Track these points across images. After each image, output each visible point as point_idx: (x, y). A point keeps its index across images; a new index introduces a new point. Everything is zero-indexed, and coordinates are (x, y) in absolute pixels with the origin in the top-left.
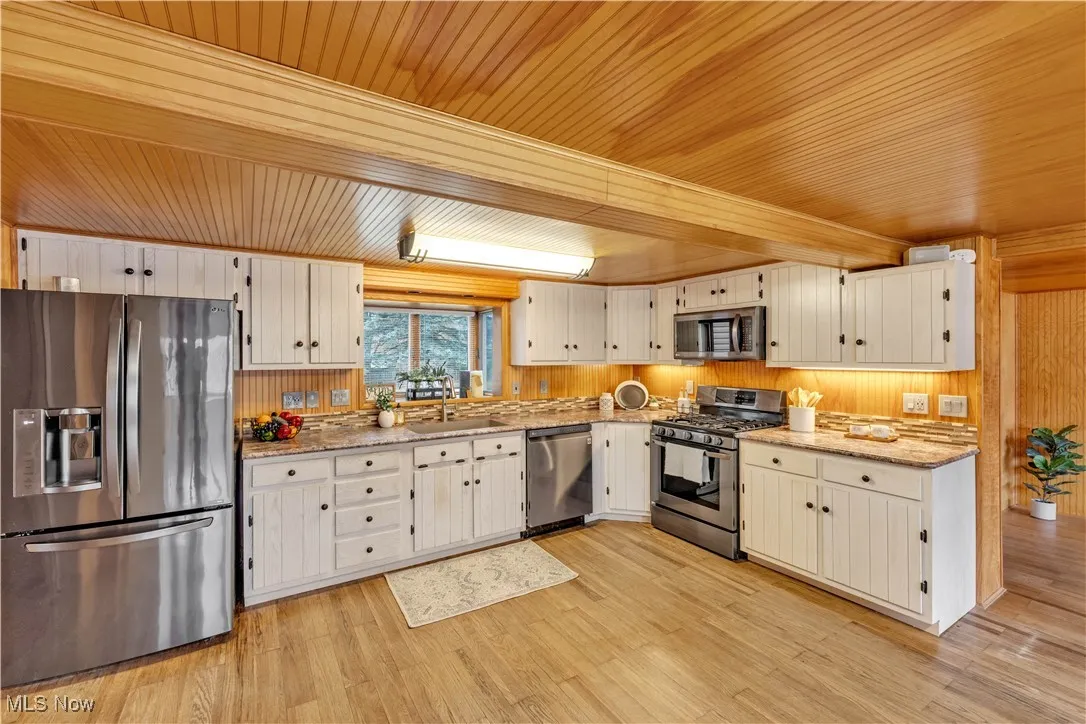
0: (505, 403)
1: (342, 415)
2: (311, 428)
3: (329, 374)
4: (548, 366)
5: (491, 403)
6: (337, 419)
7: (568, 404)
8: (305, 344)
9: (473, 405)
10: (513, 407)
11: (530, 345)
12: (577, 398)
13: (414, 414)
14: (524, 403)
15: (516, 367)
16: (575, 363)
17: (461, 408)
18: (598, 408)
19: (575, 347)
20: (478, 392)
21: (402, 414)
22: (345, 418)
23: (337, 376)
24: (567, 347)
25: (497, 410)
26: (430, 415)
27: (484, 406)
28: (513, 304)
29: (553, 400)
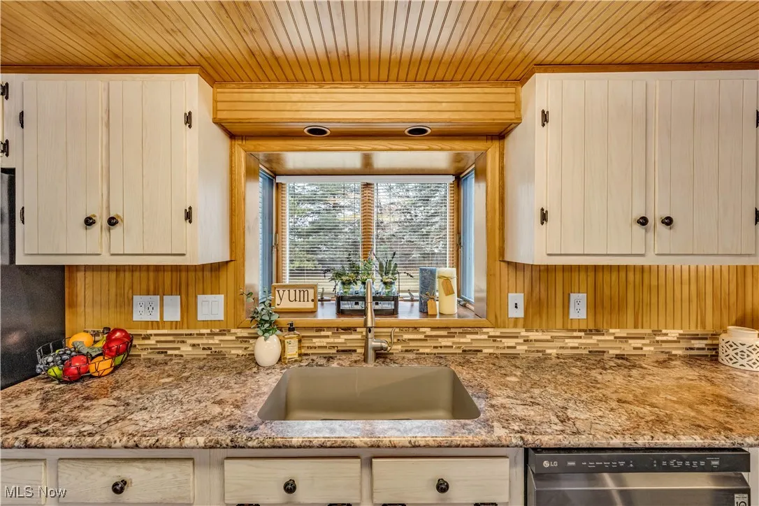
0: (492, 332)
1: (212, 334)
2: (170, 352)
3: (196, 271)
4: (587, 267)
5: (466, 329)
6: (205, 341)
7: (638, 343)
8: (102, 221)
9: (428, 332)
10: (511, 342)
11: (544, 217)
12: (657, 332)
13: (324, 342)
14: (533, 335)
15: (515, 266)
16: (662, 261)
17: (406, 336)
18: (714, 359)
19: (668, 222)
20: (447, 305)
21: (295, 342)
22: (216, 340)
23: (207, 274)
24: (643, 221)
25: (476, 345)
26: (350, 345)
27: (451, 335)
28: (510, 141)
29: (598, 332)
